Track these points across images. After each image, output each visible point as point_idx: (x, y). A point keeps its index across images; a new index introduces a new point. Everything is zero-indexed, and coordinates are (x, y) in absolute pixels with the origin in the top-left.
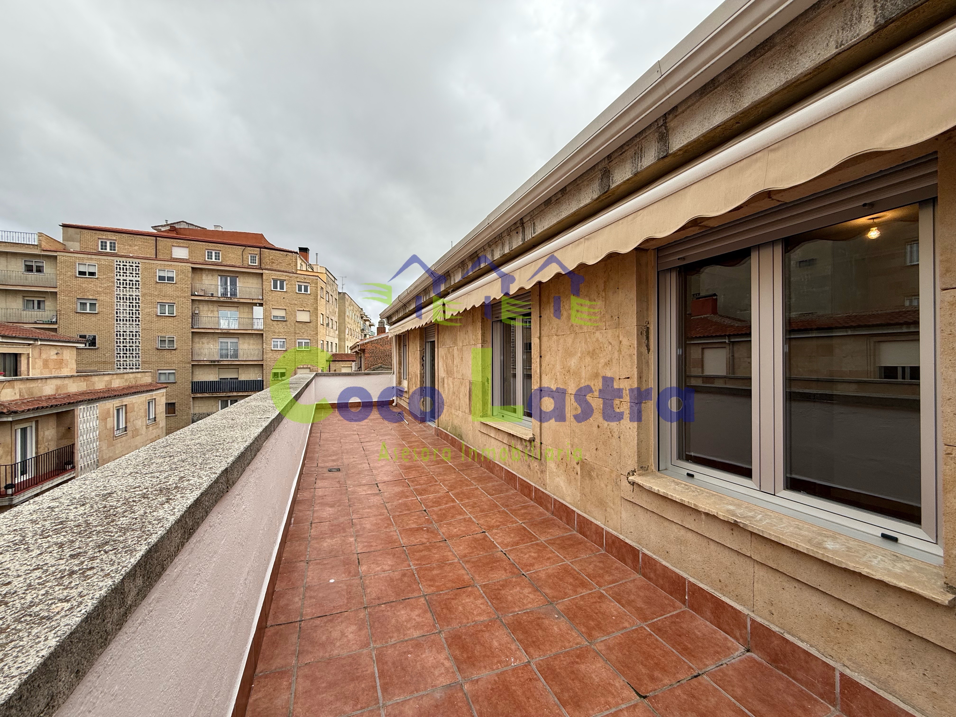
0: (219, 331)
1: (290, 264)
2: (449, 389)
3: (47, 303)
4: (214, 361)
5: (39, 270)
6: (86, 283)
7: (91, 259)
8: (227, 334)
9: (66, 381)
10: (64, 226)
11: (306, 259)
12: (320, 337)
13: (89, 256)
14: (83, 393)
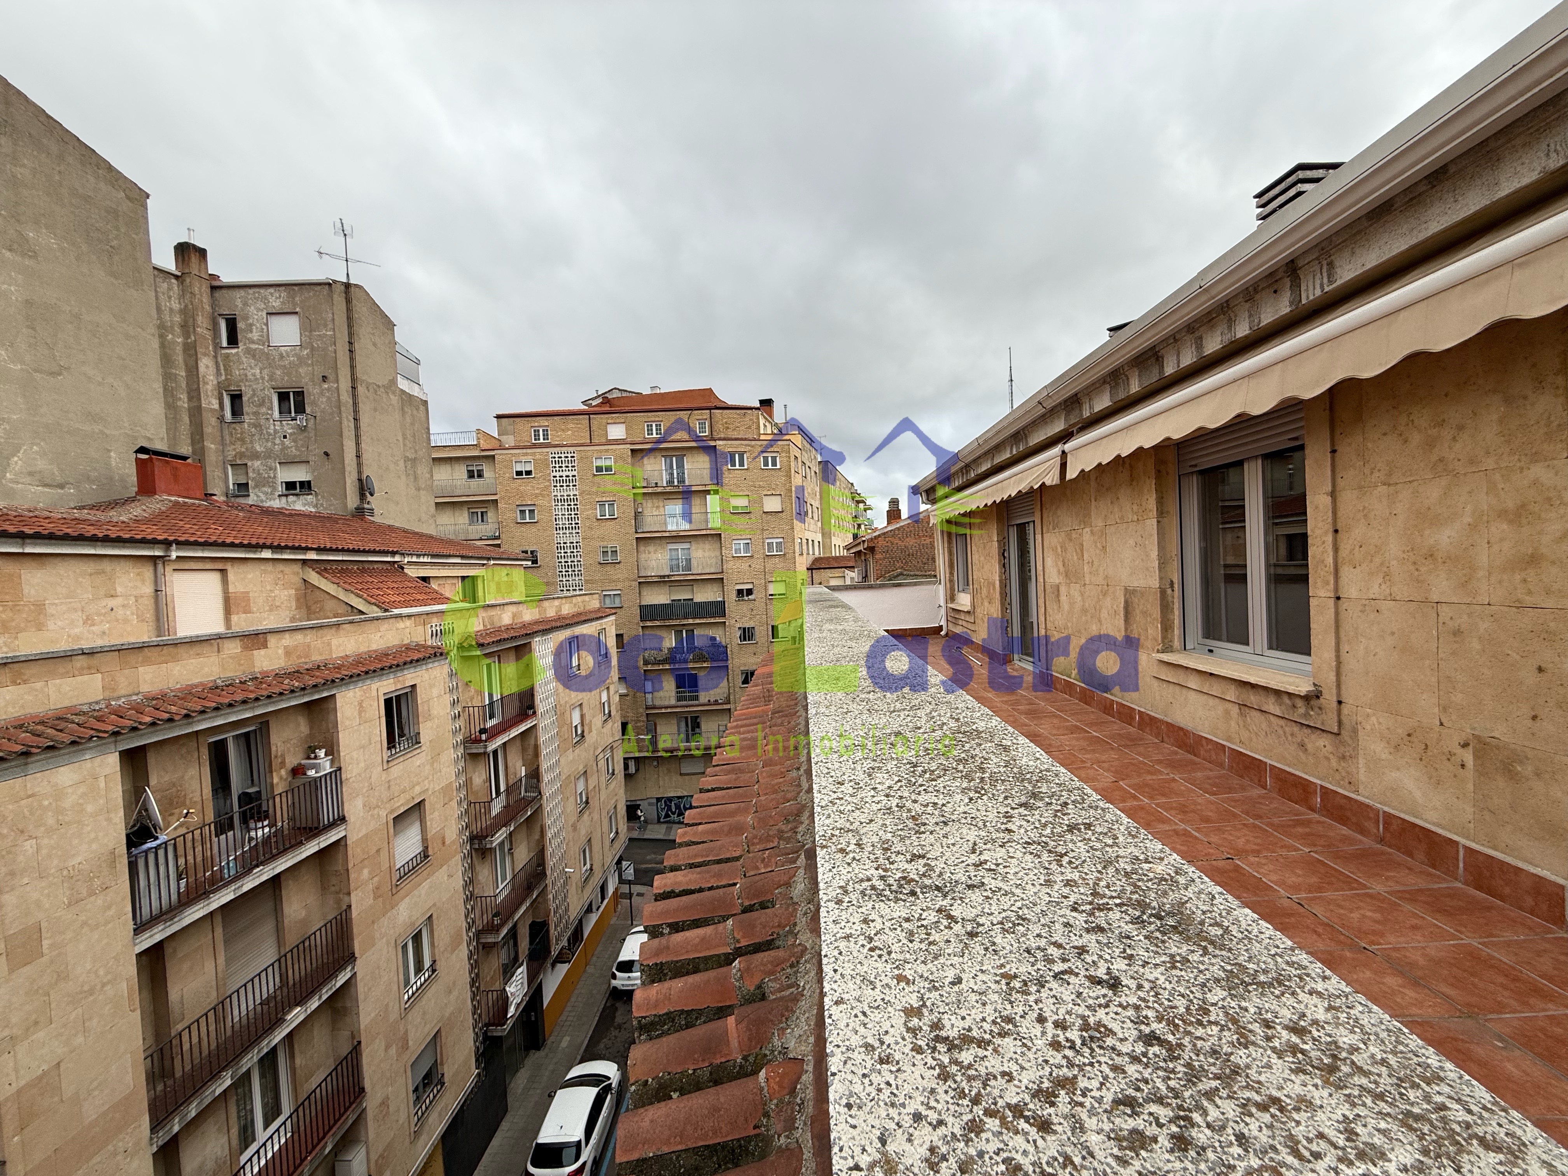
0: (667, 534)
1: (750, 427)
2: (1072, 604)
3: (489, 514)
4: (664, 576)
5: (480, 475)
6: (526, 486)
7: (526, 454)
8: (677, 538)
9: (521, 607)
10: (499, 417)
11: (771, 415)
12: (797, 534)
13: (524, 451)
14: (536, 622)
